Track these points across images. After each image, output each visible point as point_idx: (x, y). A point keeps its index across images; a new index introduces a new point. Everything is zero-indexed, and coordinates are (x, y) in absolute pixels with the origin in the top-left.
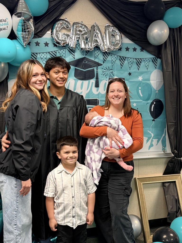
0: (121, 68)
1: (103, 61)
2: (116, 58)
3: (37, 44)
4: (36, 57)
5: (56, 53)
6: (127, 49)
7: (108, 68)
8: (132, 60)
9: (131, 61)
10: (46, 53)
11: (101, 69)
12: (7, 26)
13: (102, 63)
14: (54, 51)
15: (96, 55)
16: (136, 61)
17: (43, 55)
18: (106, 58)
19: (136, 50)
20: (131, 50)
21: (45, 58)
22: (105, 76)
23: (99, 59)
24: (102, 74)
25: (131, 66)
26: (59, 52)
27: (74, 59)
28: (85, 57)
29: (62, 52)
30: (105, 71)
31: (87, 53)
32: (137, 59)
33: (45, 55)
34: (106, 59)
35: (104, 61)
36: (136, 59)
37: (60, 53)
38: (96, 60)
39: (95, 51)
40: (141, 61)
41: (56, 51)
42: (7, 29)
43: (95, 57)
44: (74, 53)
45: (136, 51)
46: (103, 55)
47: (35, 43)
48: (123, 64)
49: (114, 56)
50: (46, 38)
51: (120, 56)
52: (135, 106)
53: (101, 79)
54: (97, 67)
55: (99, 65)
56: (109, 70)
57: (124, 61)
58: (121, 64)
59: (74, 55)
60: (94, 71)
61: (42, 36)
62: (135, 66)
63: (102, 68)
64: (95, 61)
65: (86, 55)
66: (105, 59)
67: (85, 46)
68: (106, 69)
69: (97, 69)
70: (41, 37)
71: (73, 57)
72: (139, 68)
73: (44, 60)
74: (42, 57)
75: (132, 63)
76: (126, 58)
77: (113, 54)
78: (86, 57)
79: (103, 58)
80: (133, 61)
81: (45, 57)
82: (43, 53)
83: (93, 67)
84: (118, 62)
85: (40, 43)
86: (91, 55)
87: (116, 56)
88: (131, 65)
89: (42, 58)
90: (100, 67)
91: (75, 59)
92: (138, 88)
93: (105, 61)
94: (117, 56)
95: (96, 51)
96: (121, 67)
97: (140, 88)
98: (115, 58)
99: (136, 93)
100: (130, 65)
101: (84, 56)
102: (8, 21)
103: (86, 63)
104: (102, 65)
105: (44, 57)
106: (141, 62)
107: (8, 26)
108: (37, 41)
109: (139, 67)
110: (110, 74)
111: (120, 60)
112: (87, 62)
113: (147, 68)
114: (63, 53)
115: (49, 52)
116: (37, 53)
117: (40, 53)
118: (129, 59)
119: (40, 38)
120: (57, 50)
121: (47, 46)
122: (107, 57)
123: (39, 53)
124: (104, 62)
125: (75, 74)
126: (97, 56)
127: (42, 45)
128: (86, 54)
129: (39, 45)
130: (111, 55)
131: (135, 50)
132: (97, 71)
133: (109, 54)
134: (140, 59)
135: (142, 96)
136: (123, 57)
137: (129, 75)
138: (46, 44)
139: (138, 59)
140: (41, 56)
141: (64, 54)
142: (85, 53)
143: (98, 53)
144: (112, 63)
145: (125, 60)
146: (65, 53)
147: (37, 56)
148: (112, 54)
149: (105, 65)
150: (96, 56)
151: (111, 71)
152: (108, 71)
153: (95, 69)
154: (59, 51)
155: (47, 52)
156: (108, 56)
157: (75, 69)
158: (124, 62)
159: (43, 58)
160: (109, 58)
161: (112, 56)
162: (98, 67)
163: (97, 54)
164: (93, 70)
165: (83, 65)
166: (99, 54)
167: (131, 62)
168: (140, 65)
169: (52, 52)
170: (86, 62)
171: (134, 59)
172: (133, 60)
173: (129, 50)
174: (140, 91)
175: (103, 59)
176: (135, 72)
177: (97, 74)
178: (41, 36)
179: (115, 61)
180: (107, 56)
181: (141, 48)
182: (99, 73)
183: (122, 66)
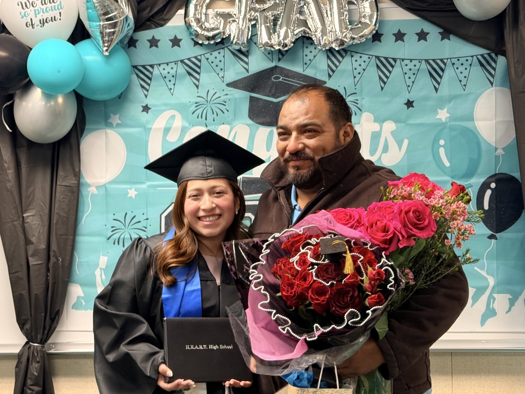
0: (382, 88)
1: (329, 74)
2: (364, 62)
3: (154, 43)
4: (150, 76)
5: (200, 61)
6: (399, 36)
8: (415, 66)
9: (412, 67)
10: (176, 63)
13: (325, 78)
14: (196, 58)
15: (306, 60)
16: (429, 67)
17: (168, 69)
18: (337, 63)
19: (427, 37)
20: (410, 38)
21: (173, 76)
23: (315, 68)
25: (413, 82)
26: (207, 59)
27: (248, 72)
28: (276, 66)
29: (216, 58)
31: (283, 55)
32: (431, 62)
33: (172, 68)
34: (337, 67)
35: (331, 73)
36: (427, 61)
37: (210, 61)
38: (309, 72)
39: (305, 49)
40: (442, 66)
41: (199, 57)
43: (306, 64)
44: (247, 56)
45: (426, 41)
46: (328, 57)
47: (148, 40)
48: (387, 77)
49: (361, 57)
50: (175, 27)
51: (378, 58)
56: (347, 95)
57: (390, 69)
58: (380, 78)
59: (247, 63)
61: (165, 24)
62: (425, 81)
64: (305, 73)
65: (279, 59)
66: (334, 68)
70: (162, 25)
71: (245, 68)
72: (437, 85)
73: (170, 81)
74: (165, 73)
75: (414, 74)
76: (395, 60)
77: (357, 53)
78: (282, 65)
79: (329, 66)
80: (417, 67)
81: (173, 72)
82: (168, 65)
84: (373, 73)
85: (159, 40)
86: (293, 60)
87: (365, 57)
88: (412, 79)
89: (165, 77)
91: (251, 73)
92: (435, 142)
93: (333, 71)
94: (369, 58)
95: (307, 47)
96: (383, 85)
97: (442, 142)
98: (363, 64)
99: (430, 158)
100: (410, 78)
101: (273, 65)
103: (280, 80)
104: (324, 83)
105: (169, 73)
106: (443, 70)
108: (153, 36)
109: (439, 84)
111: (378, 66)
112: (281, 78)
113: (465, 85)
114: (218, 59)
115: (182, 61)
116: (152, 66)
117: (160, 65)
118: (406, 62)
119: (160, 29)
120: (204, 54)
121: (176, 47)
123: (157, 65)
124: (330, 76)
125: (249, 111)
126: (310, 60)
127: (165, 43)
128: (281, 57)
129: (157, 46)
130: (352, 56)
131: (422, 36)
133: (344, 54)
134: (442, 60)
135: (447, 164)
136: (386, 59)
137: (408, 108)
138: (176, 42)
139: (434, 60)
140: (162, 72)
141: (220, 61)
142: (276, 57)
143: (313, 54)
144: (355, 77)
145: (392, 66)
146: (222, 59)
147: (151, 73)
148: (353, 54)
149: (333, 84)
150: (308, 62)
151: (352, 98)
154: (208, 56)
155: (178, 61)
156: (343, 57)
157: (252, 98)
158: (390, 72)
159: (167, 75)
160: (346, 64)
161: (354, 59)
163: (311, 56)
165: (271, 88)
166: (315, 57)
167: (412, 72)
168: (441, 77)
169: (189, 59)
170: (279, 78)
171: (420, 62)
172: (418, 64)
173: (405, 38)
174: (442, 151)
175: (326, 67)
176: (426, 98)
178: (162, 23)
179: (364, 70)
180: (340, 59)
181: (441, 30)
183: (385, 83)
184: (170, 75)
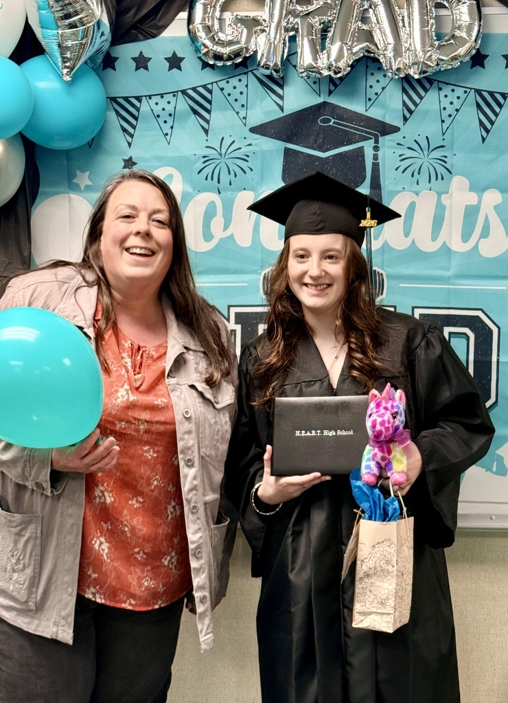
0: (484, 139)
1: (404, 116)
2: (458, 98)
3: (142, 62)
4: (135, 113)
5: (210, 92)
7: (424, 143)
10: (174, 94)
11: (395, 148)
13: (398, 122)
14: (204, 87)
15: (371, 93)
17: (163, 103)
18: (418, 100)
21: (170, 115)
22: (413, 176)
23: (384, 106)
24: (396, 169)
26: (222, 89)
27: (282, 109)
28: (324, 102)
29: (235, 88)
30: (409, 153)
31: (336, 86)
33: (169, 102)
34: (416, 105)
35: (407, 115)
37: (226, 92)
38: (375, 113)
39: (369, 76)
41: (210, 86)
43: (370, 100)
44: (282, 87)
46: (404, 90)
47: (134, 59)
48: (492, 123)
49: (453, 91)
50: (173, 39)
51: (478, 92)
53: (390, 189)
54: (377, 141)
55: (385, 129)
56: (431, 149)
57: (497, 109)
58: (481, 123)
59: (281, 97)
60: (363, 156)
61: (159, 34)
63: (398, 144)
64: (368, 114)
65: (330, 92)
66: (412, 107)
67: (315, 59)
68: (416, 147)
69: (376, 148)
70: (154, 36)
71: (278, 104)
73: (165, 122)
74: (157, 109)
76: (504, 96)
77: (447, 84)
78: (333, 100)
79: (404, 104)
81: (170, 108)
82: (162, 97)
83: (358, 142)
84: (470, 117)
85: (150, 59)
86: (351, 94)
87: (460, 91)
89: (158, 116)
90: (388, 137)
91: (287, 112)
93: (411, 112)
94: (465, 92)
95: (372, 74)
96: (484, 134)
98: (455, 101)
101: (320, 100)
103: (331, 124)
104: (397, 129)
105: (164, 109)
108: (141, 53)
110: (435, 165)
111: (478, 106)
112: (333, 120)
115: (184, 92)
116: (139, 99)
117: (150, 97)
119: (152, 41)
120: (216, 82)
121: (175, 69)
122: (421, 98)
123: (146, 96)
124: (405, 119)
125: (284, 171)
126: (376, 94)
127: (158, 63)
128: (332, 88)
129: (146, 68)
130: (440, 89)
132: (375, 157)
133: (427, 86)
136: (491, 94)
138: (175, 62)
140: (154, 107)
141: (241, 93)
142: (325, 88)
143: (382, 84)
144: (443, 121)
145: (500, 106)
146: (244, 90)
147: (138, 109)
148: (441, 85)
149: (410, 131)
150: (373, 98)
151: (437, 154)
152: (426, 153)
153: (368, 146)
154: (222, 84)
155: (177, 92)
156: (426, 90)
157: (287, 151)
158: (496, 115)
159: (161, 113)
160: (431, 101)
161: (442, 94)
162: (381, 139)
163: (377, 88)
164: (360, 153)
165: (318, 135)
166: (383, 89)
169: (194, 89)
170: (330, 121)
175: (400, 106)
177: (376, 167)
178: (155, 32)
179: (457, 110)
180: (422, 93)
182: (384, 165)
183: (488, 131)
184: (166, 113)
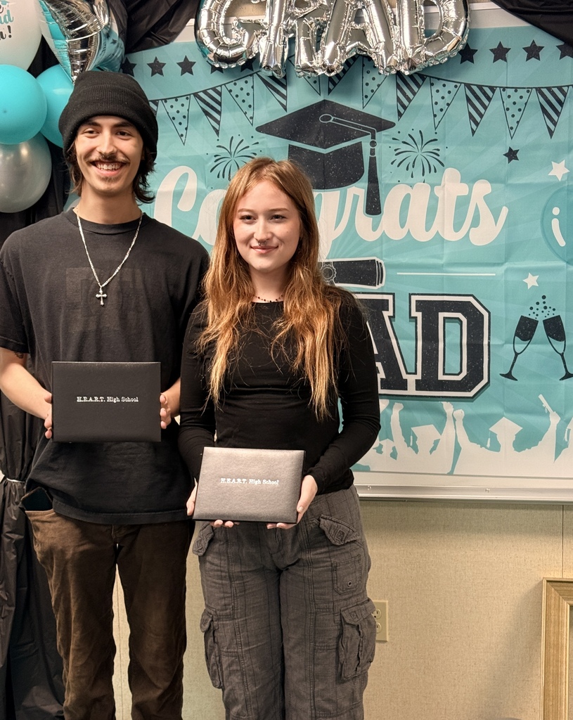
0: (473, 132)
1: (399, 112)
2: (449, 92)
3: (157, 68)
5: (220, 94)
6: (500, 53)
7: (417, 137)
8: (521, 97)
9: (517, 99)
10: (187, 97)
11: (390, 142)
12: (9, 27)
13: (392, 118)
14: (214, 89)
15: (367, 91)
16: (542, 99)
17: (177, 106)
18: (411, 96)
19: (540, 53)
20: (517, 55)
21: (184, 117)
22: (407, 169)
23: (379, 103)
24: (392, 163)
25: (518, 122)
26: (230, 91)
27: (286, 109)
28: (324, 100)
29: (242, 89)
30: (404, 147)
31: (335, 84)
32: (545, 91)
33: (183, 105)
34: (409, 100)
35: (402, 110)
36: (539, 90)
37: (234, 94)
38: (372, 110)
39: (365, 74)
40: (561, 97)
41: (219, 89)
42: (10, 36)
43: (366, 97)
44: (285, 87)
45: (539, 59)
46: (398, 87)
47: (150, 65)
48: (481, 116)
49: (444, 85)
50: (186, 45)
51: (468, 86)
52: (533, 286)
53: (387, 182)
54: (373, 137)
55: (383, 125)
56: (424, 143)
57: (486, 102)
58: (471, 116)
59: (285, 97)
60: (361, 152)
61: (172, 40)
62: (535, 121)
63: (394, 139)
64: (364, 111)
65: (330, 91)
66: (406, 103)
67: (311, 60)
68: (409, 140)
69: (373, 144)
70: (167, 43)
71: (281, 104)
72: (552, 127)
73: (180, 124)
74: (173, 112)
75: (520, 110)
76: (493, 89)
77: (439, 79)
78: (333, 98)
79: (398, 99)
80: (524, 100)
81: (184, 111)
82: (177, 100)
83: (356, 138)
84: (460, 110)
85: (164, 64)
86: (349, 92)
87: (450, 86)
88: (517, 118)
89: (174, 118)
90: (384, 133)
91: (290, 111)
92: (547, 211)
93: (405, 107)
94: (456, 86)
95: (368, 72)
96: (474, 127)
97: (556, 211)
98: (446, 95)
99: (539, 234)
100: (513, 116)
101: (320, 99)
102: (8, 11)
103: (331, 121)
104: (392, 125)
105: (178, 112)
106: (561, 104)
107: (10, 24)
108: (156, 59)
109: (555, 124)
110: (429, 158)
111: (468, 100)
112: (333, 118)
114: (245, 92)
115: (196, 95)
116: (156, 102)
117: (166, 100)
118: (510, 92)
119: (165, 47)
120: (225, 84)
121: (187, 73)
122: (414, 94)
123: (162, 100)
124: (400, 115)
126: (372, 91)
127: (172, 69)
128: (331, 87)
129: (161, 73)
130: (432, 84)
131: (533, 52)
132: (372, 152)
133: (420, 81)
134: (560, 88)
135: (562, 243)
136: (480, 87)
137: (510, 160)
138: (187, 67)
139: (549, 89)
140: (170, 110)
141: (248, 94)
142: (324, 87)
143: (378, 81)
144: (435, 116)
145: (489, 99)
146: (251, 91)
148: (433, 81)
149: (404, 127)
150: (370, 94)
151: (430, 147)
152: (420, 147)
153: (365, 142)
154: (230, 86)
155: (190, 95)
156: (419, 86)
157: (291, 148)
158: (485, 108)
159: (176, 115)
160: (424, 96)
161: (434, 89)
162: (377, 134)
163: (373, 85)
164: (358, 149)
165: (319, 133)
166: (379, 86)
167: (517, 107)
168: (558, 113)
169: (205, 92)
170: (330, 118)
171: (528, 91)
172: (526, 95)
173: (509, 55)
174: (555, 224)
175: (395, 102)
176: (536, 147)
177: (373, 162)
178: (168, 38)
179: (448, 105)
180: (415, 88)
181: (561, 43)
182: (381, 159)
183: (477, 124)
184: (180, 115)
